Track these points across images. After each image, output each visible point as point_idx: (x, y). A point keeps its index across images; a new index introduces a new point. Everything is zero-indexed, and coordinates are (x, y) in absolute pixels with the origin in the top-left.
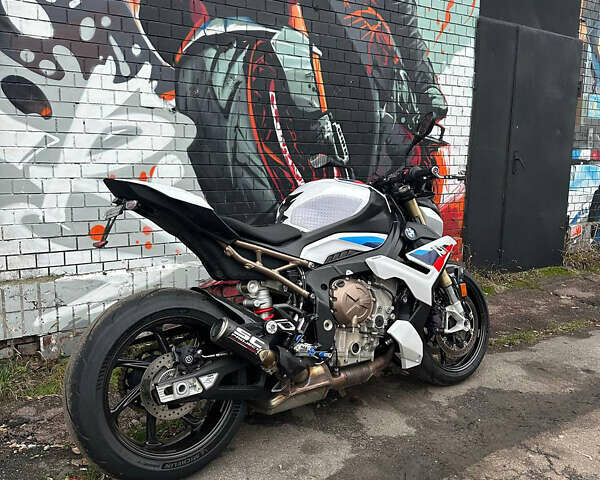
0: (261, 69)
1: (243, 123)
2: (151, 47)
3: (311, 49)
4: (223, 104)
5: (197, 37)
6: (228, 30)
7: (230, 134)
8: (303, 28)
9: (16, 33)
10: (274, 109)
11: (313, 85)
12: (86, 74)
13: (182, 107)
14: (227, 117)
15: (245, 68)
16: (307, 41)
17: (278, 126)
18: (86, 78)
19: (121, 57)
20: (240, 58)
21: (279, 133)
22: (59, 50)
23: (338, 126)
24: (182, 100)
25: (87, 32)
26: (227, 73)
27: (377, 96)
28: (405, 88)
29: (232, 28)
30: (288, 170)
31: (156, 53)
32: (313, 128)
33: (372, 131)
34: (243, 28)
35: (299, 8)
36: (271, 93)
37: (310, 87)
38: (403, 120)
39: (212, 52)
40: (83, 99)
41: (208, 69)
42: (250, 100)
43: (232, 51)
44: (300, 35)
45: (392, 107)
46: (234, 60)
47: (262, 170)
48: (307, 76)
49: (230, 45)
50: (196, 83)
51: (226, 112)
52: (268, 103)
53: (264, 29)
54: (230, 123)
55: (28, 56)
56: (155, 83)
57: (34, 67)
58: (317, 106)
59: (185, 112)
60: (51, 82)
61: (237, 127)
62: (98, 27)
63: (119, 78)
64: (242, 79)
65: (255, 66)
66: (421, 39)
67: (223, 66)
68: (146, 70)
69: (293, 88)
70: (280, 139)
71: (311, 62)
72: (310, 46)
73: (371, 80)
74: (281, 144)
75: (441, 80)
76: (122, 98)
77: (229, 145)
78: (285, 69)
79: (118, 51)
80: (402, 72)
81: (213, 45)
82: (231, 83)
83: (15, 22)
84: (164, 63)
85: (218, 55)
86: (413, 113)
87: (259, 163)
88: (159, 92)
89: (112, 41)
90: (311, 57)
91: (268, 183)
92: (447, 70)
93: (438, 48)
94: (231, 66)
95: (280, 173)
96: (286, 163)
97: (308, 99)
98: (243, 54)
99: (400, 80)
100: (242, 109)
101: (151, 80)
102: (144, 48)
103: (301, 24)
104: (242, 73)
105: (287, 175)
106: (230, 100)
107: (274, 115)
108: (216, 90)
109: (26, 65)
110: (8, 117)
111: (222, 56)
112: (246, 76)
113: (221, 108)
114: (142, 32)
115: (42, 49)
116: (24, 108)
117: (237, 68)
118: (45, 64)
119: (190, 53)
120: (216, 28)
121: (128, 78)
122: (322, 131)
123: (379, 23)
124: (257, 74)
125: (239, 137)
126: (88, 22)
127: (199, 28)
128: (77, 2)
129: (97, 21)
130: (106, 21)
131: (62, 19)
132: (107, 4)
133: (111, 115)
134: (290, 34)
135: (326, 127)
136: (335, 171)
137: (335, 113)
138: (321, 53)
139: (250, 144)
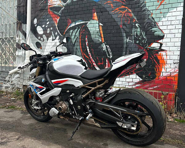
0: (84, 33)
1: (78, 48)
2: (59, 32)
3: (99, 24)
4: (73, 43)
6: (76, 24)
7: (75, 50)
9: (38, 34)
10: (87, 43)
11: (100, 35)
12: (48, 40)
14: (74, 46)
15: (79, 33)
16: (98, 22)
17: (88, 47)
18: (47, 41)
19: (53, 35)
20: (78, 31)
21: (88, 50)
22: (44, 36)
23: (108, 46)
25: (48, 32)
26: (75, 35)
27: (125, 35)
28: (139, 30)
29: (77, 24)
32: (99, 47)
33: (122, 47)
34: (80, 23)
35: (96, 13)
36: (86, 39)
37: (98, 35)
38: (138, 42)
39: (71, 31)
40: (47, 45)
41: (70, 35)
42: (80, 41)
43: (76, 30)
44: (96, 21)
45: (132, 38)
46: (77, 32)
48: (97, 32)
49: (76, 28)
51: (74, 45)
52: (85, 42)
53: (85, 22)
54: (75, 47)
55: (39, 38)
56: (59, 40)
57: (40, 40)
58: (101, 41)
59: (65, 46)
60: (42, 42)
62: (50, 30)
63: (53, 40)
64: (78, 36)
65: (82, 32)
66: (148, 10)
67: (74, 34)
68: (58, 37)
69: (93, 36)
70: (88, 51)
71: (99, 28)
72: (99, 23)
73: (122, 30)
74: (89, 53)
75: (160, 24)
76: (53, 44)
78: (90, 32)
79: (53, 34)
80: (137, 25)
81: (72, 29)
82: (76, 38)
83: (38, 32)
85: (73, 31)
86: (143, 39)
88: (60, 42)
89: (52, 32)
90: (99, 27)
92: (164, 19)
93: (158, 11)
94: (76, 34)
97: (98, 39)
98: (79, 30)
99: (136, 27)
100: (78, 44)
102: (58, 33)
103: (96, 18)
104: (78, 35)
105: (90, 61)
106: (75, 42)
107: (87, 45)
108: (72, 40)
109: (39, 39)
110: (36, 49)
111: (74, 31)
112: (80, 35)
113: (73, 44)
115: (41, 36)
116: (38, 48)
117: (77, 34)
118: (42, 39)
119: (67, 32)
120: (73, 25)
121: (54, 40)
122: (102, 48)
123: (126, 10)
124: (82, 34)
125: (77, 51)
126: (49, 29)
128: (47, 26)
129: (50, 29)
130: (51, 29)
131: (45, 30)
132: (52, 25)
133: (51, 48)
134: (92, 21)
135: (104, 47)
136: (107, 61)
137: (107, 42)
138: (102, 25)
139: (80, 53)
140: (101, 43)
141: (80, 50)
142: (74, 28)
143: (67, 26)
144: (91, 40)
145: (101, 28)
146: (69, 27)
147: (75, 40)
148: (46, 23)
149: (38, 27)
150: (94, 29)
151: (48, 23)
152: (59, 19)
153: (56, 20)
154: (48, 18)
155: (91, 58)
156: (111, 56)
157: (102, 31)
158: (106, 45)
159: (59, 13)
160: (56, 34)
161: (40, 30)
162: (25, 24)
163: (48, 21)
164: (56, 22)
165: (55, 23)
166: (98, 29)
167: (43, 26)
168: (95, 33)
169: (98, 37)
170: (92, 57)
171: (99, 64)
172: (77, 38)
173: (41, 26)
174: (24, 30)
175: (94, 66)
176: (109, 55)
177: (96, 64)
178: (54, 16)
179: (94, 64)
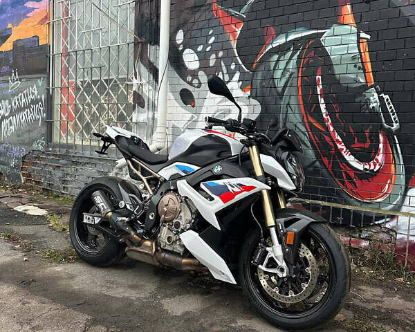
0: (311, 61)
1: (293, 101)
2: (241, 63)
3: (358, 36)
4: (280, 90)
5: (267, 50)
6: (288, 40)
7: (283, 109)
8: (352, 21)
9: (186, 69)
10: (319, 88)
11: (360, 65)
13: (254, 95)
14: (281, 98)
15: (298, 63)
16: (355, 30)
17: (322, 101)
19: (225, 72)
20: (295, 57)
21: (323, 107)
22: (201, 73)
23: (386, 97)
24: (254, 91)
25: (212, 63)
26: (284, 69)
29: (291, 37)
30: (330, 136)
31: (243, 66)
32: (357, 100)
34: (300, 35)
35: (349, 7)
36: (317, 77)
37: (355, 66)
39: (275, 57)
40: (208, 96)
41: (272, 68)
42: (299, 84)
43: (289, 54)
44: (349, 27)
46: (290, 59)
47: (305, 135)
48: (353, 58)
49: (289, 49)
50: (263, 79)
51: (281, 95)
52: (315, 84)
53: (316, 32)
54: (284, 101)
55: (189, 78)
56: (241, 83)
57: (190, 83)
58: (362, 80)
59: (255, 98)
60: (196, 89)
61: (289, 104)
62: (217, 58)
64: (295, 70)
65: (306, 60)
67: (282, 65)
68: (237, 76)
69: (338, 70)
70: (323, 110)
71: (359, 46)
72: (358, 33)
74: (324, 115)
77: (281, 117)
78: (331, 57)
79: (224, 68)
81: (277, 53)
82: (288, 75)
83: (187, 64)
84: (246, 70)
85: (279, 58)
87: (303, 129)
88: (242, 88)
89: (223, 64)
90: (358, 42)
91: (309, 145)
94: (287, 64)
95: (320, 137)
96: (327, 129)
97: (353, 76)
98: (298, 53)
100: (294, 91)
101: (239, 81)
102: (237, 64)
103: (350, 19)
104: (295, 66)
105: (327, 139)
106: (285, 87)
107: (319, 93)
108: (276, 81)
109: (188, 83)
110: (180, 108)
111: (282, 58)
112: (298, 68)
113: (278, 92)
114: (237, 55)
115: (194, 74)
116: (186, 103)
117: (292, 64)
118: (195, 81)
119: (262, 61)
120: (281, 41)
121: (228, 82)
122: (368, 102)
124: (307, 65)
125: (290, 111)
126: (213, 56)
127: (269, 44)
128: (210, 47)
129: (217, 55)
130: (221, 54)
131: (203, 58)
132: (222, 45)
133: (219, 103)
134: (338, 29)
135: (372, 98)
136: (381, 138)
137: (382, 85)
138: (369, 37)
139: (298, 116)
140: (365, 88)
141: (299, 110)
142: (281, 50)
143: (263, 44)
144: (331, 80)
145: (364, 46)
146: (270, 47)
147: (284, 80)
148: (207, 41)
149: (187, 51)
150: (343, 49)
151: (212, 40)
152: (240, 29)
153: (233, 32)
154: (212, 28)
155: (332, 129)
156: (396, 126)
157: (367, 54)
158: (379, 93)
159: (242, 13)
160: (233, 67)
161: (191, 60)
162: (154, 45)
163: (212, 35)
164: (234, 37)
165: (231, 38)
166: (353, 48)
167: (200, 48)
168: (345, 59)
169: (356, 70)
170: (333, 126)
171: (356, 145)
172: (291, 75)
173: (194, 47)
174: (152, 60)
175: (339, 151)
176: (390, 122)
177: (345, 145)
178: (228, 20)
179: (339, 146)
